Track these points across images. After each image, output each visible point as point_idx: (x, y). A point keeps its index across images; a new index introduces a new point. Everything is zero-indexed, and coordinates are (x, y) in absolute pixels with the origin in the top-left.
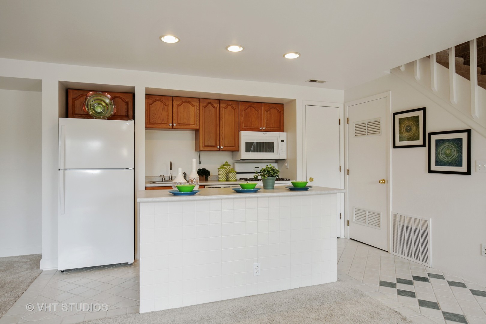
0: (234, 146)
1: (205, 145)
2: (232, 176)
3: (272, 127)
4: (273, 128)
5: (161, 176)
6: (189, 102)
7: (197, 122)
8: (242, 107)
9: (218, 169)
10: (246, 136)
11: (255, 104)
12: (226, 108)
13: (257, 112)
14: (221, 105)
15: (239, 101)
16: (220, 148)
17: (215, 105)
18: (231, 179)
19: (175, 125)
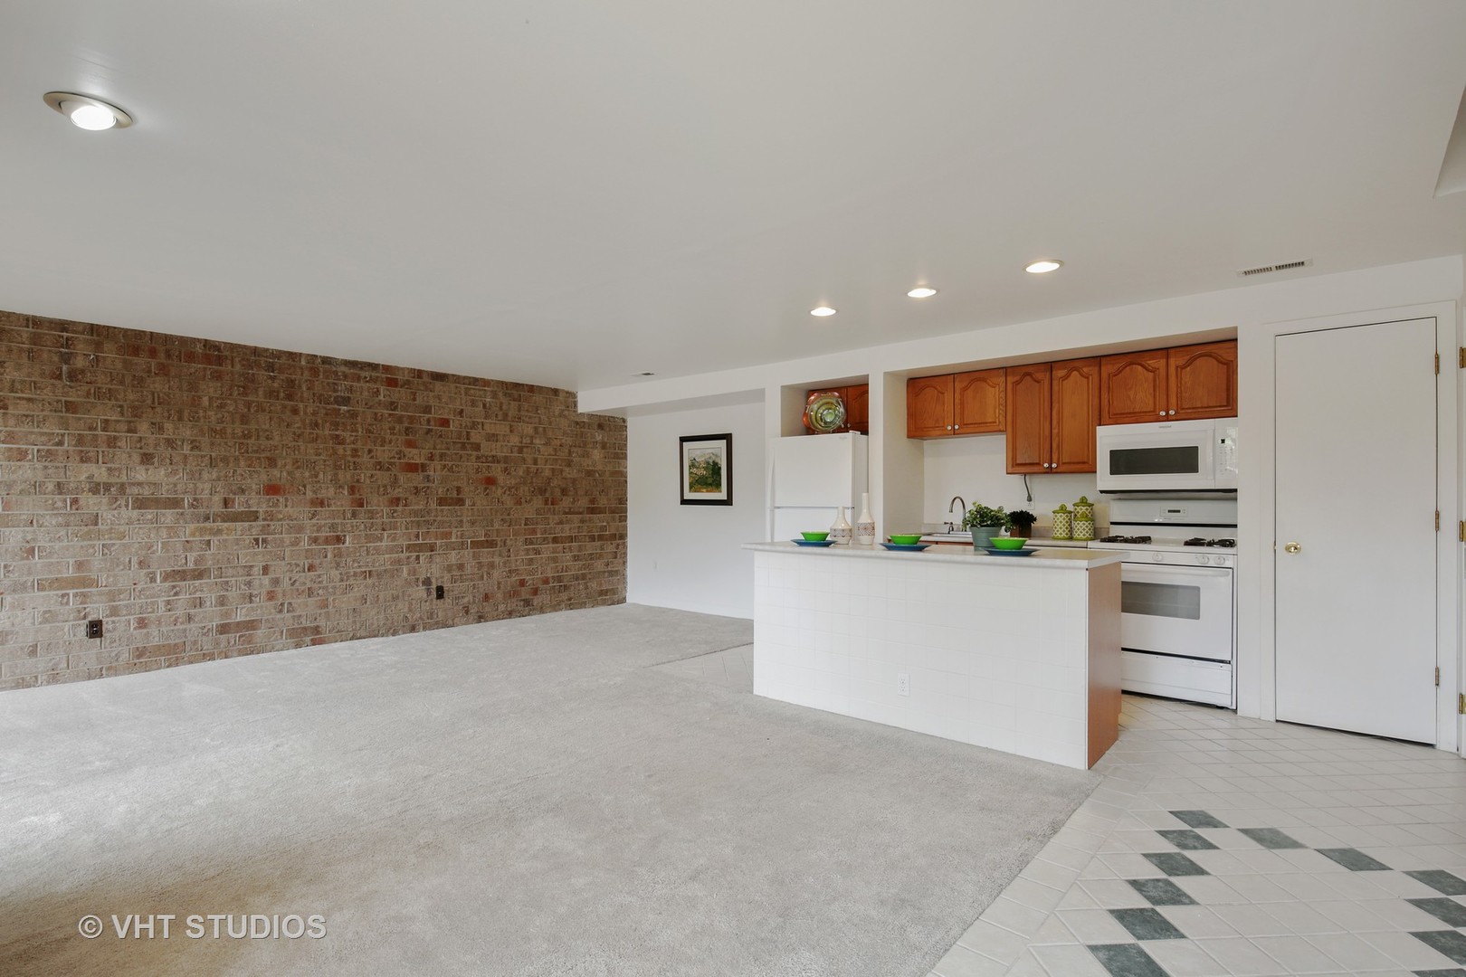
0: (1086, 460)
1: (1018, 462)
2: (1084, 529)
3: (1199, 405)
4: (1202, 408)
5: (945, 523)
6: (984, 380)
7: (1001, 417)
8: (1107, 369)
9: (1054, 512)
10: (1110, 438)
11: (1146, 354)
12: (1066, 377)
13: (1151, 374)
14: (1054, 372)
15: (1100, 356)
16: (1050, 466)
17: (1039, 376)
18: (1058, 534)
19: (957, 427)
